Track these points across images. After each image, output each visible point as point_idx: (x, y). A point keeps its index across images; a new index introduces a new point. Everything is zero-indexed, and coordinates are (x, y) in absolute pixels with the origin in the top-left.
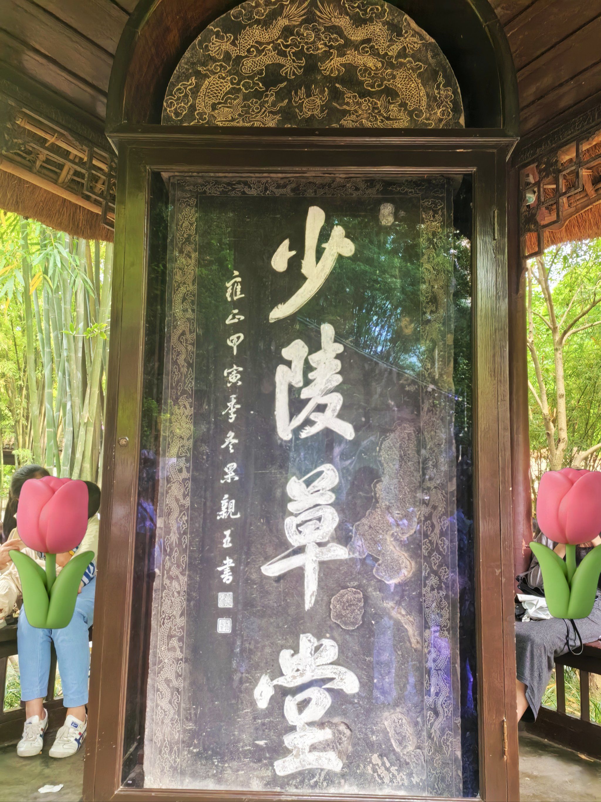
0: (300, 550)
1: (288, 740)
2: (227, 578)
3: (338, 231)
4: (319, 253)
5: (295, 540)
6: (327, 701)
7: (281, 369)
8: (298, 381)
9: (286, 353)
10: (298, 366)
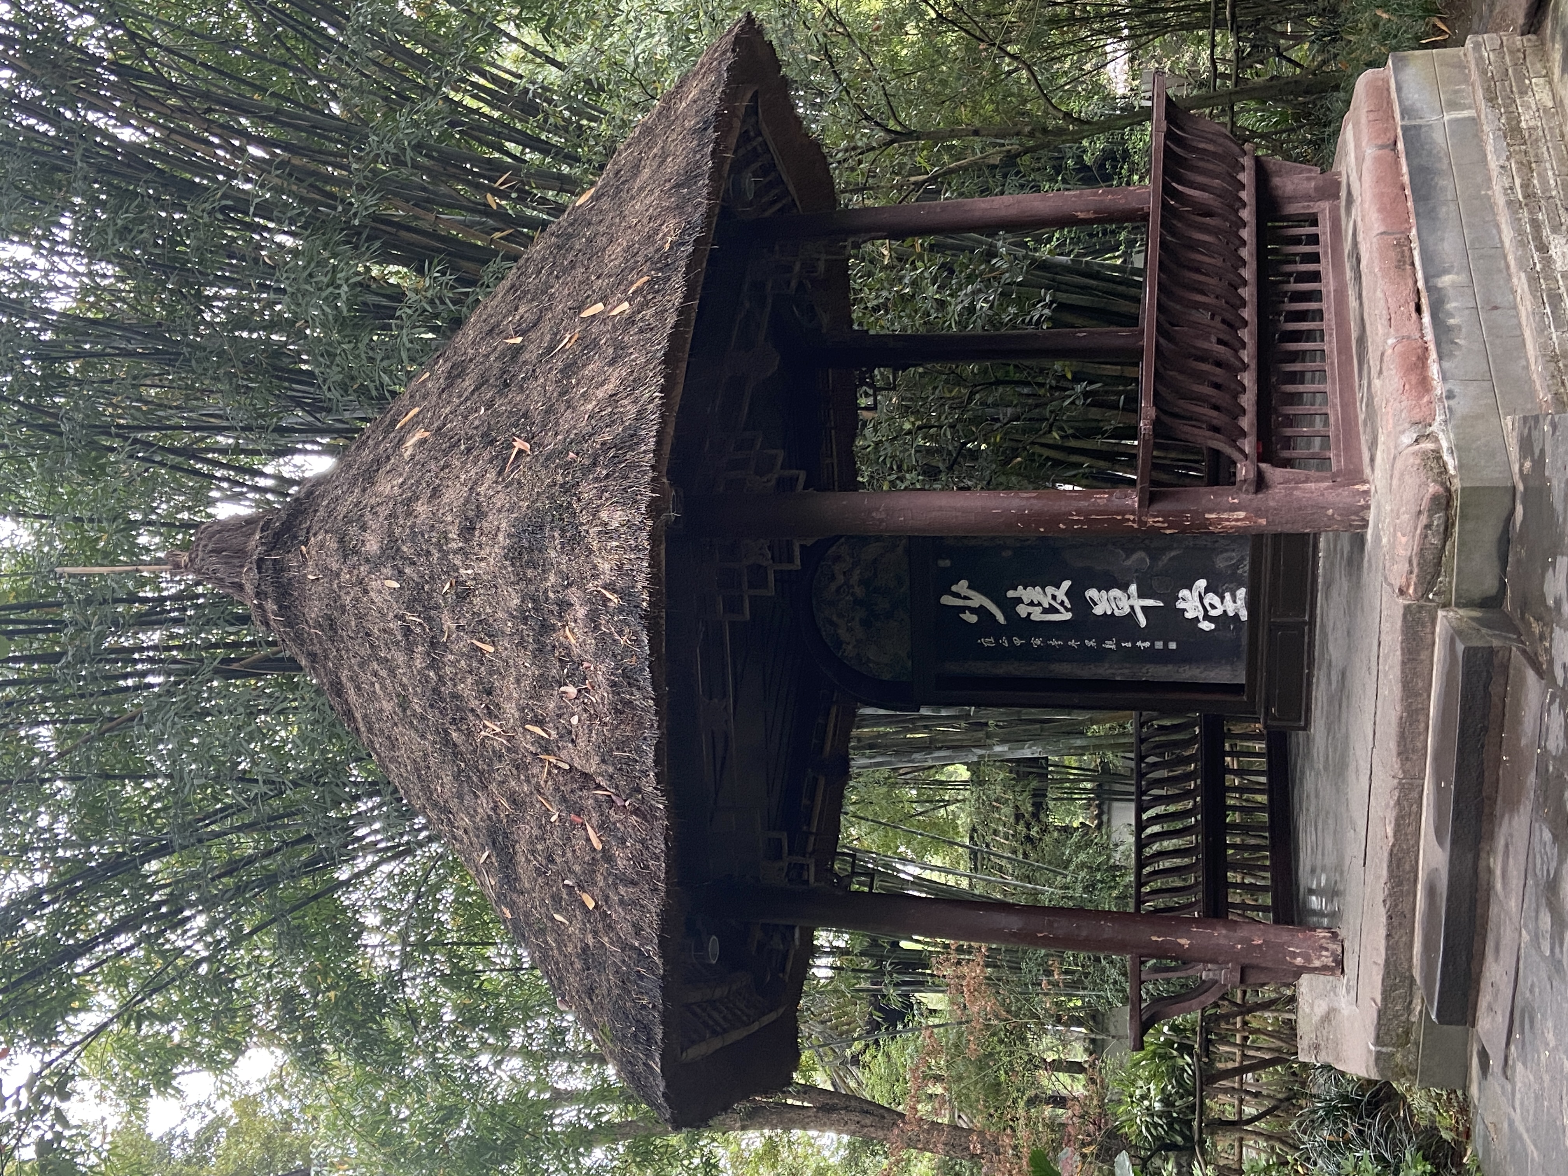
0: (1132, 607)
1: (1231, 614)
2: (1147, 644)
3: (954, 588)
4: (966, 598)
5: (1127, 610)
6: (1211, 595)
7: (1032, 617)
8: (1039, 609)
9: (1024, 615)
10: (1030, 609)
